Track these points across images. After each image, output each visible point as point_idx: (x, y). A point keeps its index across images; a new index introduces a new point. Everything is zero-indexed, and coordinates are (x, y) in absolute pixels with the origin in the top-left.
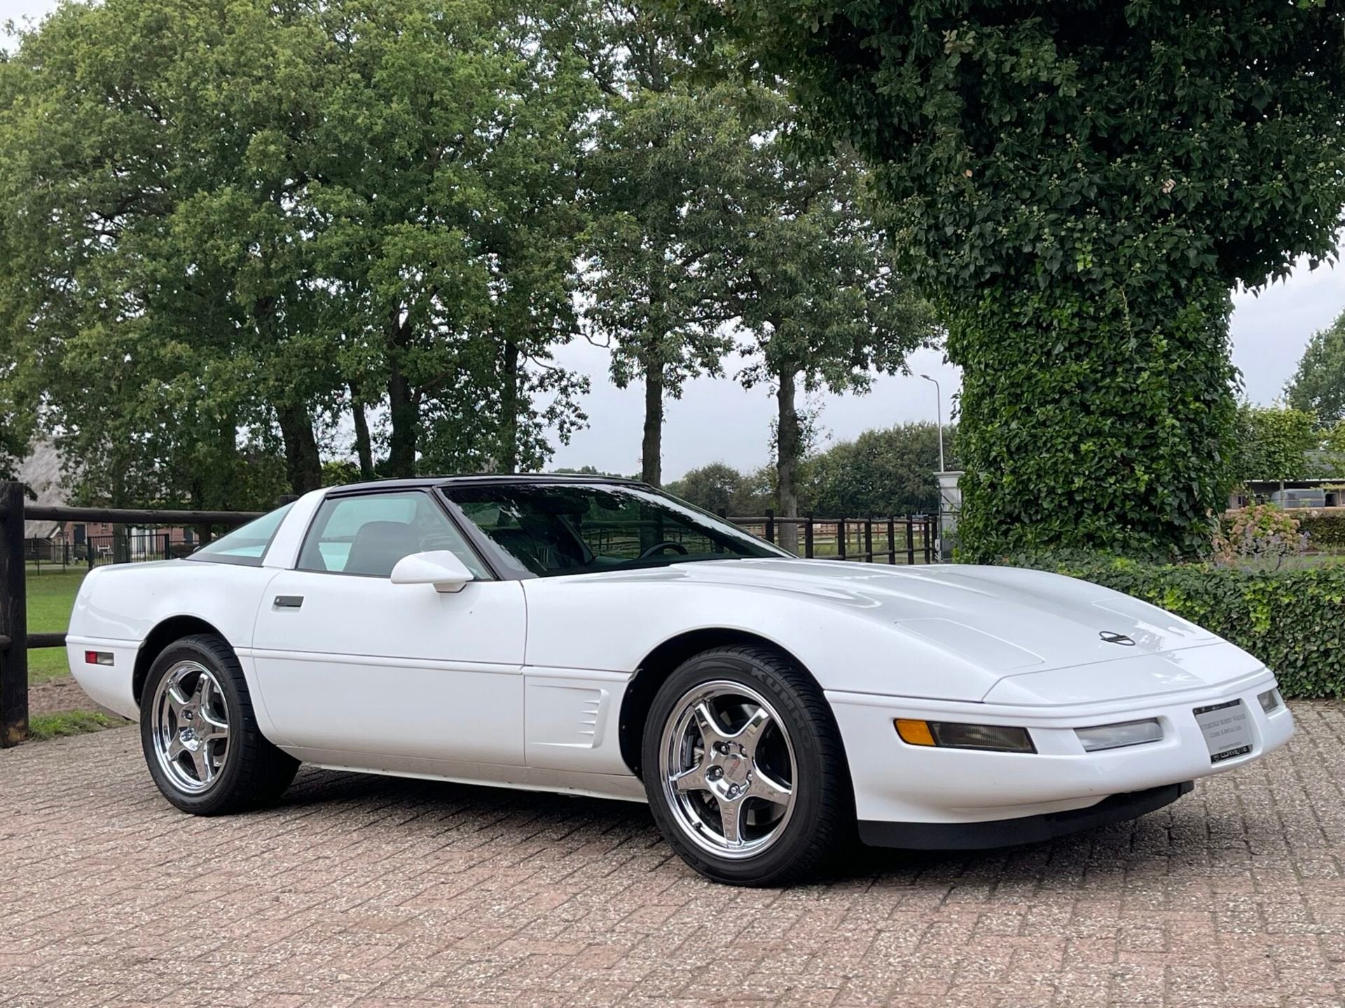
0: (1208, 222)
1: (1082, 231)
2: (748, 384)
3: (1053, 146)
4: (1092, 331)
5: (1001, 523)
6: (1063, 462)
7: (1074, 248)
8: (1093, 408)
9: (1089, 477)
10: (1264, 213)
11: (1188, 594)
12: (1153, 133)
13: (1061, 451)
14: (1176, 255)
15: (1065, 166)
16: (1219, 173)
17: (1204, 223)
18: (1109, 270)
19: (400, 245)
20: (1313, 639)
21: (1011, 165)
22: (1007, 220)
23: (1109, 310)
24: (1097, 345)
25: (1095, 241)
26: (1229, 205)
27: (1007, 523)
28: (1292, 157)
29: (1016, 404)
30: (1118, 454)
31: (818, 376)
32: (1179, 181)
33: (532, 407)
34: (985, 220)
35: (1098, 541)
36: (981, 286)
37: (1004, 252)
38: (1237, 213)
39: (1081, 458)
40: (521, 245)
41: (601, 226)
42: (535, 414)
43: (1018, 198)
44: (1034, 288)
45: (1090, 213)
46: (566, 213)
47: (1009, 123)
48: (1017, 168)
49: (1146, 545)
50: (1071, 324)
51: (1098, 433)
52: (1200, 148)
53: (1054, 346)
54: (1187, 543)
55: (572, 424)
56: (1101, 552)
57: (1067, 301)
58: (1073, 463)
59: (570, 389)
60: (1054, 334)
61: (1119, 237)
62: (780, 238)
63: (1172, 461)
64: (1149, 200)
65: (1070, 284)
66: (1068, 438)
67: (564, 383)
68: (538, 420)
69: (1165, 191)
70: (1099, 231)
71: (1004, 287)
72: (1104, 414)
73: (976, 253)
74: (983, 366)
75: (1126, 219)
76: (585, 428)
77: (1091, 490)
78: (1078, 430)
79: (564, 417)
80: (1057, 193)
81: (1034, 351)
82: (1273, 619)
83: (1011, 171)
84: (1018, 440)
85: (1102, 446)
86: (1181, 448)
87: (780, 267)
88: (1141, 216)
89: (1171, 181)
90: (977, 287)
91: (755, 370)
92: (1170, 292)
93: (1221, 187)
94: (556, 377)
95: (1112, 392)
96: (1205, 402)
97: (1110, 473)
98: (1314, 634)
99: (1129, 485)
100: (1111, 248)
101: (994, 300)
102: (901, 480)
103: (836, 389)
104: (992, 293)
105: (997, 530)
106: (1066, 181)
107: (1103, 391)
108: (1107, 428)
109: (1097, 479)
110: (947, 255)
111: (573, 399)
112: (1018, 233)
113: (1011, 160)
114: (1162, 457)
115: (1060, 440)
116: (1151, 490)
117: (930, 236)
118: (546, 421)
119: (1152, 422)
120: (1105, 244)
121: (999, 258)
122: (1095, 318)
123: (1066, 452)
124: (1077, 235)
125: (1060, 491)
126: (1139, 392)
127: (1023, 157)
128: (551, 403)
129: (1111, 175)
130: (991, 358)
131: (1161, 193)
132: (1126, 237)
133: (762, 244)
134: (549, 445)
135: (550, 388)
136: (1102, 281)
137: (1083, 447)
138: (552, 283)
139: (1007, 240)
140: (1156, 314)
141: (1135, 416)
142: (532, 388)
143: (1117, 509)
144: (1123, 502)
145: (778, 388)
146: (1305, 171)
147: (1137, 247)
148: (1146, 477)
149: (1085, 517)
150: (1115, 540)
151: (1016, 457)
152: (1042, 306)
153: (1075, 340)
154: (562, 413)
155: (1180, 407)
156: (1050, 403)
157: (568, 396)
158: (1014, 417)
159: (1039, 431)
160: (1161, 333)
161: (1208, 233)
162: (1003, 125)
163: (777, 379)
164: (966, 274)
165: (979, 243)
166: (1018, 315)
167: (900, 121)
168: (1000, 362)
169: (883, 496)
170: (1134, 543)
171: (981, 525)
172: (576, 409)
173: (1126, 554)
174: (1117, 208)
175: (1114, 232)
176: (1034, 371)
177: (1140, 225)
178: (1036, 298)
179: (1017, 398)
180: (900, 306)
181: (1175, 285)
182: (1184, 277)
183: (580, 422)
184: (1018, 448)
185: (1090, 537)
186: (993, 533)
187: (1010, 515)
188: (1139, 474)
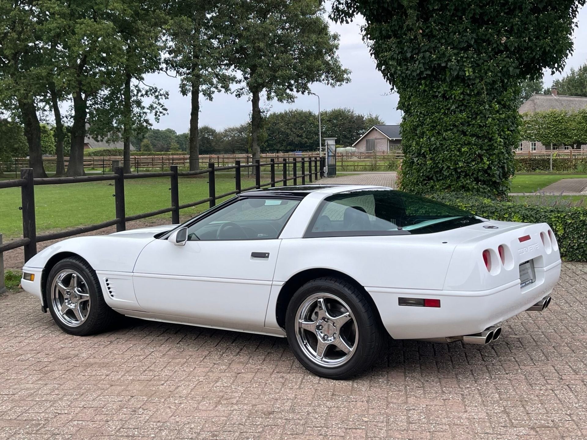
0: (517, 55)
1: (467, 58)
2: (239, 96)
3: (455, 20)
4: (467, 100)
5: (424, 180)
6: (454, 156)
7: (463, 65)
8: (467, 133)
9: (464, 162)
10: (540, 53)
11: (524, 216)
12: (497, 17)
13: (453, 151)
14: (505, 69)
15: (461, 29)
16: (524, 35)
17: (515, 56)
18: (477, 75)
19: (84, 29)
20: (581, 238)
21: (437, 28)
22: (435, 51)
23: (476, 92)
24: (469, 106)
25: (472, 62)
26: (526, 49)
27: (426, 180)
28: (553, 29)
29: (433, 130)
30: (477, 153)
31: (273, 94)
32: (508, 38)
33: (143, 104)
34: (425, 51)
35: (466, 189)
36: (420, 79)
37: (433, 65)
38: (529, 52)
39: (462, 154)
40: (138, 30)
41: (175, 22)
42: (144, 108)
43: (439, 42)
44: (444, 81)
45: (470, 50)
46: (159, 15)
47: (437, 10)
48: (440, 30)
49: (486, 191)
50: (460, 97)
51: (469, 143)
52: (517, 24)
53: (452, 105)
54: (501, 189)
55: (161, 113)
56: (468, 193)
57: (458, 87)
58: (458, 156)
59: (160, 97)
60: (451, 101)
61: (482, 61)
62: (257, 31)
63: (498, 155)
64: (495, 45)
65: (459, 80)
66: (457, 145)
67: (157, 94)
68: (145, 110)
69: (502, 42)
70: (474, 58)
71: (430, 79)
72: (472, 136)
73: (421, 65)
74: (419, 113)
75: (484, 53)
76: (166, 115)
77: (465, 167)
78: (461, 142)
79: (157, 110)
80: (457, 40)
81: (442, 108)
82: (564, 229)
83: (437, 30)
84: (435, 146)
85: (470, 149)
86: (502, 150)
87: (257, 44)
88: (491, 52)
89: (505, 38)
90: (418, 79)
91: (242, 89)
92: (500, 85)
93: (525, 41)
94: (153, 91)
95: (476, 127)
96: (511, 131)
97: (473, 161)
98: (582, 235)
99: (481, 165)
100: (478, 65)
101: (426, 85)
102: (287, 135)
103: (280, 100)
104: (425, 82)
105: (422, 183)
106: (461, 36)
107: (471, 126)
108: (473, 142)
109: (467, 163)
110: (406, 65)
111: (161, 101)
112: (440, 58)
113: (437, 26)
114: (494, 154)
115: (453, 146)
116: (489, 168)
117: (399, 56)
118: (149, 111)
119: (490, 140)
120: (476, 64)
121: (430, 67)
122: (469, 95)
123: (455, 151)
124: (465, 59)
125: (452, 168)
126: (486, 127)
127: (442, 24)
128: (151, 103)
129: (479, 34)
130: (423, 110)
131: (501, 43)
132: (485, 61)
133: (248, 33)
134: (150, 122)
135: (150, 96)
136: (474, 79)
137: (463, 150)
138: (153, 48)
139: (435, 61)
140: (494, 94)
141: (484, 137)
142: (142, 95)
143: (475, 176)
144: (478, 172)
145: (252, 98)
146: (557, 35)
147: (489, 66)
148: (488, 163)
149: (461, 179)
150: (473, 188)
151: (432, 153)
152: (447, 89)
153: (460, 104)
154: (156, 107)
155: (502, 133)
156: (449, 130)
157: (159, 100)
158: (433, 136)
159: (443, 142)
160: (496, 102)
161: (517, 60)
162: (434, 10)
163: (251, 94)
164: (415, 74)
165: (422, 61)
166: (435, 92)
167: (388, 6)
168: (427, 112)
169: (279, 142)
170: (481, 190)
171: (415, 181)
172: (163, 106)
173: (479, 194)
174: (481, 48)
175: (480, 59)
176: (442, 116)
177: (490, 56)
178: (444, 86)
179: (434, 127)
180: (308, 64)
181: (502, 81)
182: (506, 78)
183: (164, 112)
184: (434, 149)
185: (463, 187)
186: (420, 184)
187: (428, 177)
188: (485, 161)
